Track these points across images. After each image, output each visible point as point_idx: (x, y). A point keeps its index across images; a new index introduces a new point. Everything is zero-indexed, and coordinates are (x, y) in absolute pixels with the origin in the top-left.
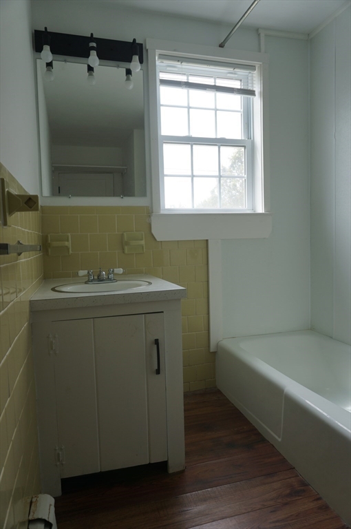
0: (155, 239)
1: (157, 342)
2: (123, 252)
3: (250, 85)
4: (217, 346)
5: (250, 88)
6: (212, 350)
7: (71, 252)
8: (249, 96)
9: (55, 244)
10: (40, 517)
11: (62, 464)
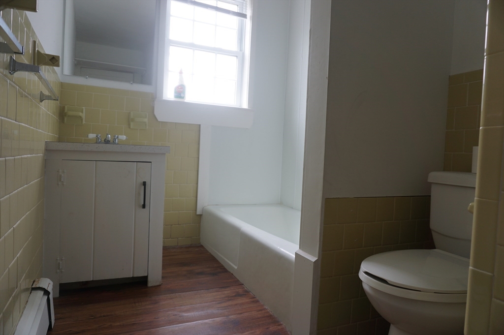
0: (157, 120)
1: (144, 184)
2: (129, 127)
3: (244, 10)
4: (203, 209)
5: (244, 13)
6: (198, 213)
7: (84, 122)
8: (243, 19)
9: (70, 113)
10: (41, 286)
11: (62, 272)
